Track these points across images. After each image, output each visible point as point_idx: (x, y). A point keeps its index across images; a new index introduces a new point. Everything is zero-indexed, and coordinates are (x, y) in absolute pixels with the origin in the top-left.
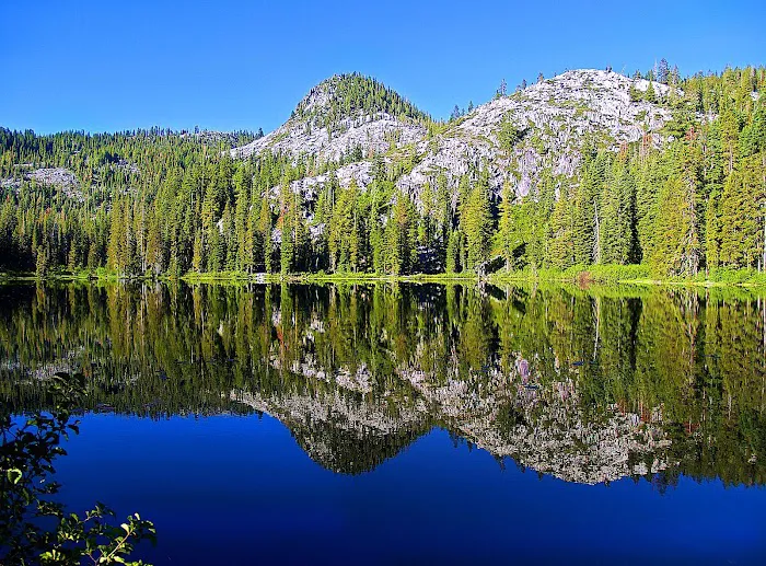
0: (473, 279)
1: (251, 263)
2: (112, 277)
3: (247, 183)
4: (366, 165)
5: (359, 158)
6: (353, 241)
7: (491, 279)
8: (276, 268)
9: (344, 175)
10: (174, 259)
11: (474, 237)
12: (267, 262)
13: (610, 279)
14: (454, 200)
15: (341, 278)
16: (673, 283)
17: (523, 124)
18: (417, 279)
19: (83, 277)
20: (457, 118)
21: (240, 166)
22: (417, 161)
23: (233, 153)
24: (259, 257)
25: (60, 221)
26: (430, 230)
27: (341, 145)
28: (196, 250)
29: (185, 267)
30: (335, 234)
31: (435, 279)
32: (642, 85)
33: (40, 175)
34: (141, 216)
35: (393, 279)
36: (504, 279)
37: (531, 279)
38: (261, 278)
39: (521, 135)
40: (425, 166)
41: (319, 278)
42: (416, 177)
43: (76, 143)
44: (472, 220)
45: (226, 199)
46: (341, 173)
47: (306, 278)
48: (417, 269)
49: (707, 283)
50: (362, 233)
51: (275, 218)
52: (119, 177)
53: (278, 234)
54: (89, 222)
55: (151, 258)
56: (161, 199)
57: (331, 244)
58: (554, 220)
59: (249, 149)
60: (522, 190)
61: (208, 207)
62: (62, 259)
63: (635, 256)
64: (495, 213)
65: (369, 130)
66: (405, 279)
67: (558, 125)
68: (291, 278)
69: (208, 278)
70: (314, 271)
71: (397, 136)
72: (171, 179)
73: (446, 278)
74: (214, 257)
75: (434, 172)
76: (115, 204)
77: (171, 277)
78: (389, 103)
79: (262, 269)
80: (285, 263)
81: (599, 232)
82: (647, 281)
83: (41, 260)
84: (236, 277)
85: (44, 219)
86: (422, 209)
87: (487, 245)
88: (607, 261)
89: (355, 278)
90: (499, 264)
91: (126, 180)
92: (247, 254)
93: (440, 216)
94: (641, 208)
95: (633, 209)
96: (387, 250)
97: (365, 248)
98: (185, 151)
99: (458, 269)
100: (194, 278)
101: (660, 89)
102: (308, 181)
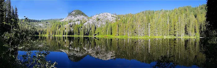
0: (93, 36)
1: (62, 34)
2: (47, 36)
3: (62, 24)
4: (79, 22)
5: (79, 21)
6: (77, 31)
7: (95, 36)
8: (66, 35)
9: (76, 23)
10: (54, 34)
11: (93, 31)
12: (65, 34)
13: (109, 36)
14: (91, 26)
15: (75, 36)
16: (115, 37)
17: (99, 18)
18: (86, 36)
19: (44, 36)
20: (91, 17)
21: (61, 23)
22: (86, 22)
23: (60, 21)
24: (64, 33)
25: (42, 29)
26: (87, 30)
27: (76, 19)
28: (56, 33)
29: (55, 34)
30: (75, 30)
31: (88, 36)
32: (113, 15)
33: (40, 25)
34: (50, 29)
35: (83, 36)
36: (97, 36)
37: (100, 36)
38: (64, 36)
39: (99, 19)
40: (87, 22)
41: (72, 36)
42: (86, 23)
43: (43, 21)
44: (93, 29)
45: (60, 27)
46: (76, 22)
47: (70, 36)
48: (86, 35)
49: (119, 37)
50: (78, 30)
51: (65, 29)
52: (48, 24)
53: (66, 31)
54: (45, 29)
55: (51, 33)
56: (52, 27)
57: (74, 31)
58: (103, 29)
59: (62, 21)
60: (99, 26)
61: (58, 27)
62: (42, 34)
63: (111, 34)
64: (96, 28)
65: (80, 17)
66: (84, 36)
67: (103, 19)
68: (68, 36)
69: (58, 36)
70: (72, 35)
71: (84, 18)
72: (53, 25)
73: (89, 36)
74: (58, 33)
75: (88, 23)
76: (47, 27)
77: (53, 36)
78: (83, 14)
79: (64, 35)
80: (67, 34)
81: (107, 31)
82: (112, 37)
83: (40, 34)
84: (61, 36)
85: (40, 29)
86: (86, 27)
87: (95, 32)
88: (108, 34)
89: (78, 36)
90: (96, 35)
91: (48, 25)
92: (62, 33)
93: (89, 28)
94: (112, 29)
95: (111, 29)
96: (82, 32)
97: (79, 32)
98: (55, 21)
99: (91, 35)
100: (56, 36)
101: (115, 16)
102: (71, 23)
